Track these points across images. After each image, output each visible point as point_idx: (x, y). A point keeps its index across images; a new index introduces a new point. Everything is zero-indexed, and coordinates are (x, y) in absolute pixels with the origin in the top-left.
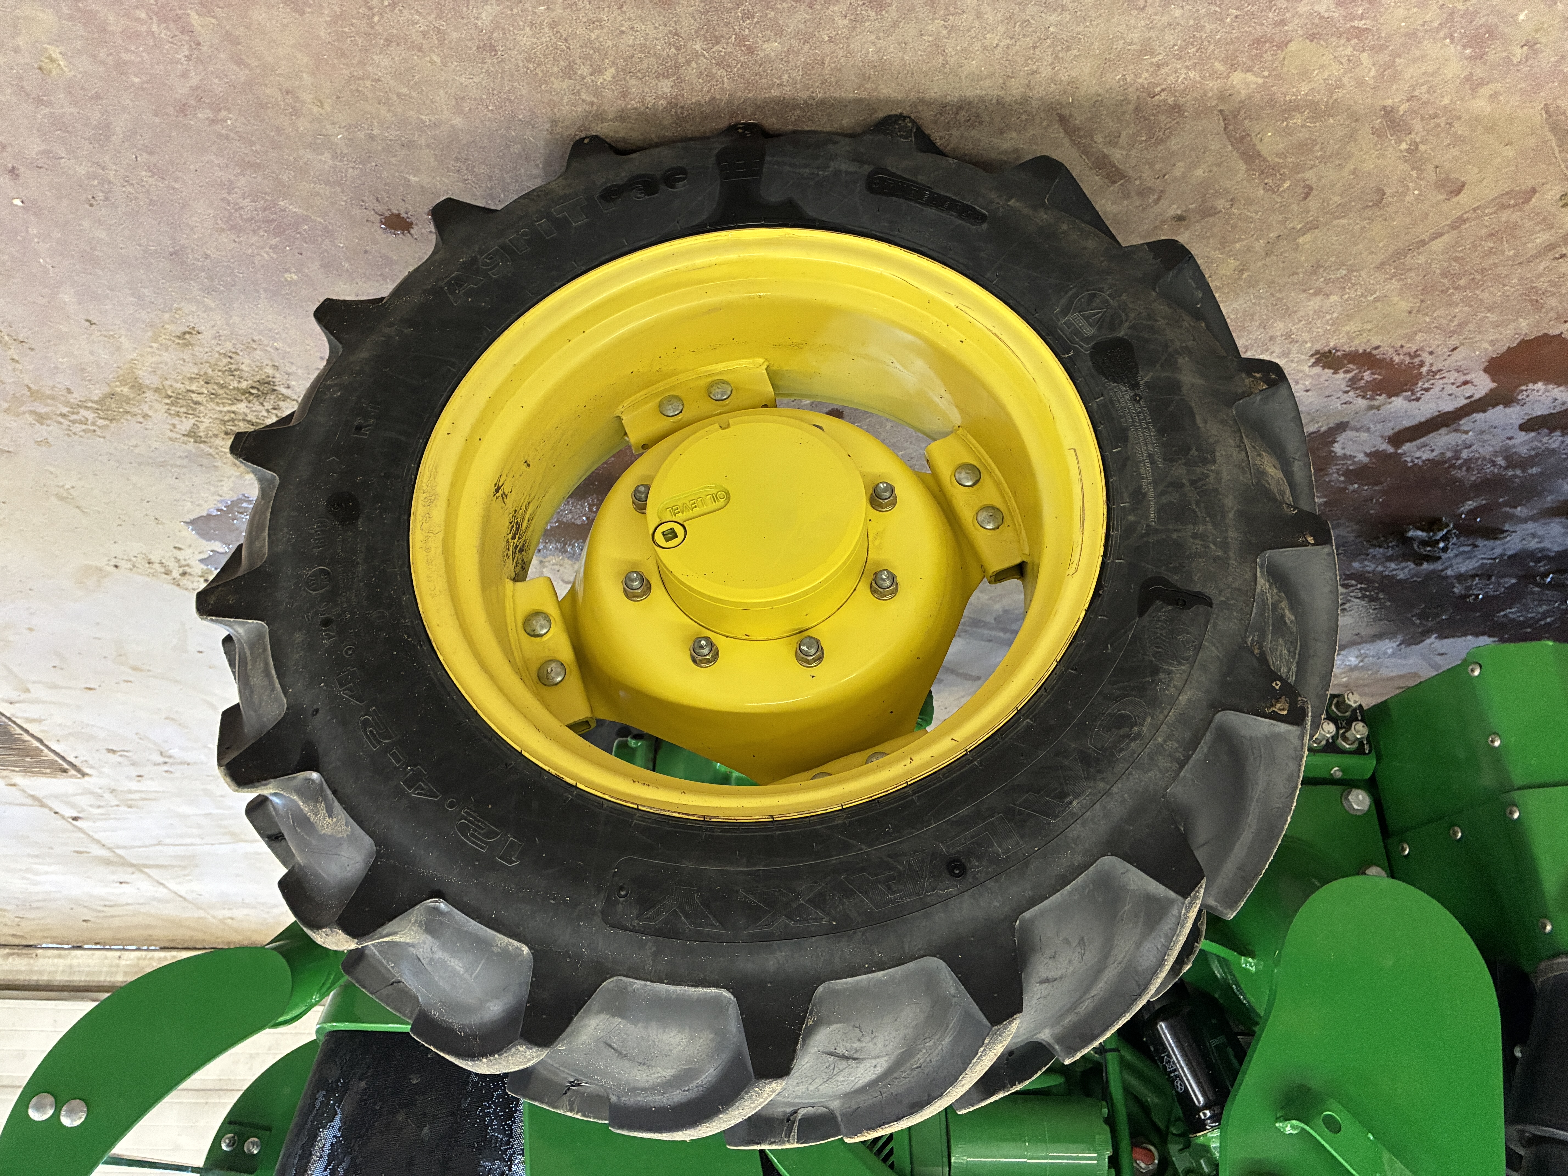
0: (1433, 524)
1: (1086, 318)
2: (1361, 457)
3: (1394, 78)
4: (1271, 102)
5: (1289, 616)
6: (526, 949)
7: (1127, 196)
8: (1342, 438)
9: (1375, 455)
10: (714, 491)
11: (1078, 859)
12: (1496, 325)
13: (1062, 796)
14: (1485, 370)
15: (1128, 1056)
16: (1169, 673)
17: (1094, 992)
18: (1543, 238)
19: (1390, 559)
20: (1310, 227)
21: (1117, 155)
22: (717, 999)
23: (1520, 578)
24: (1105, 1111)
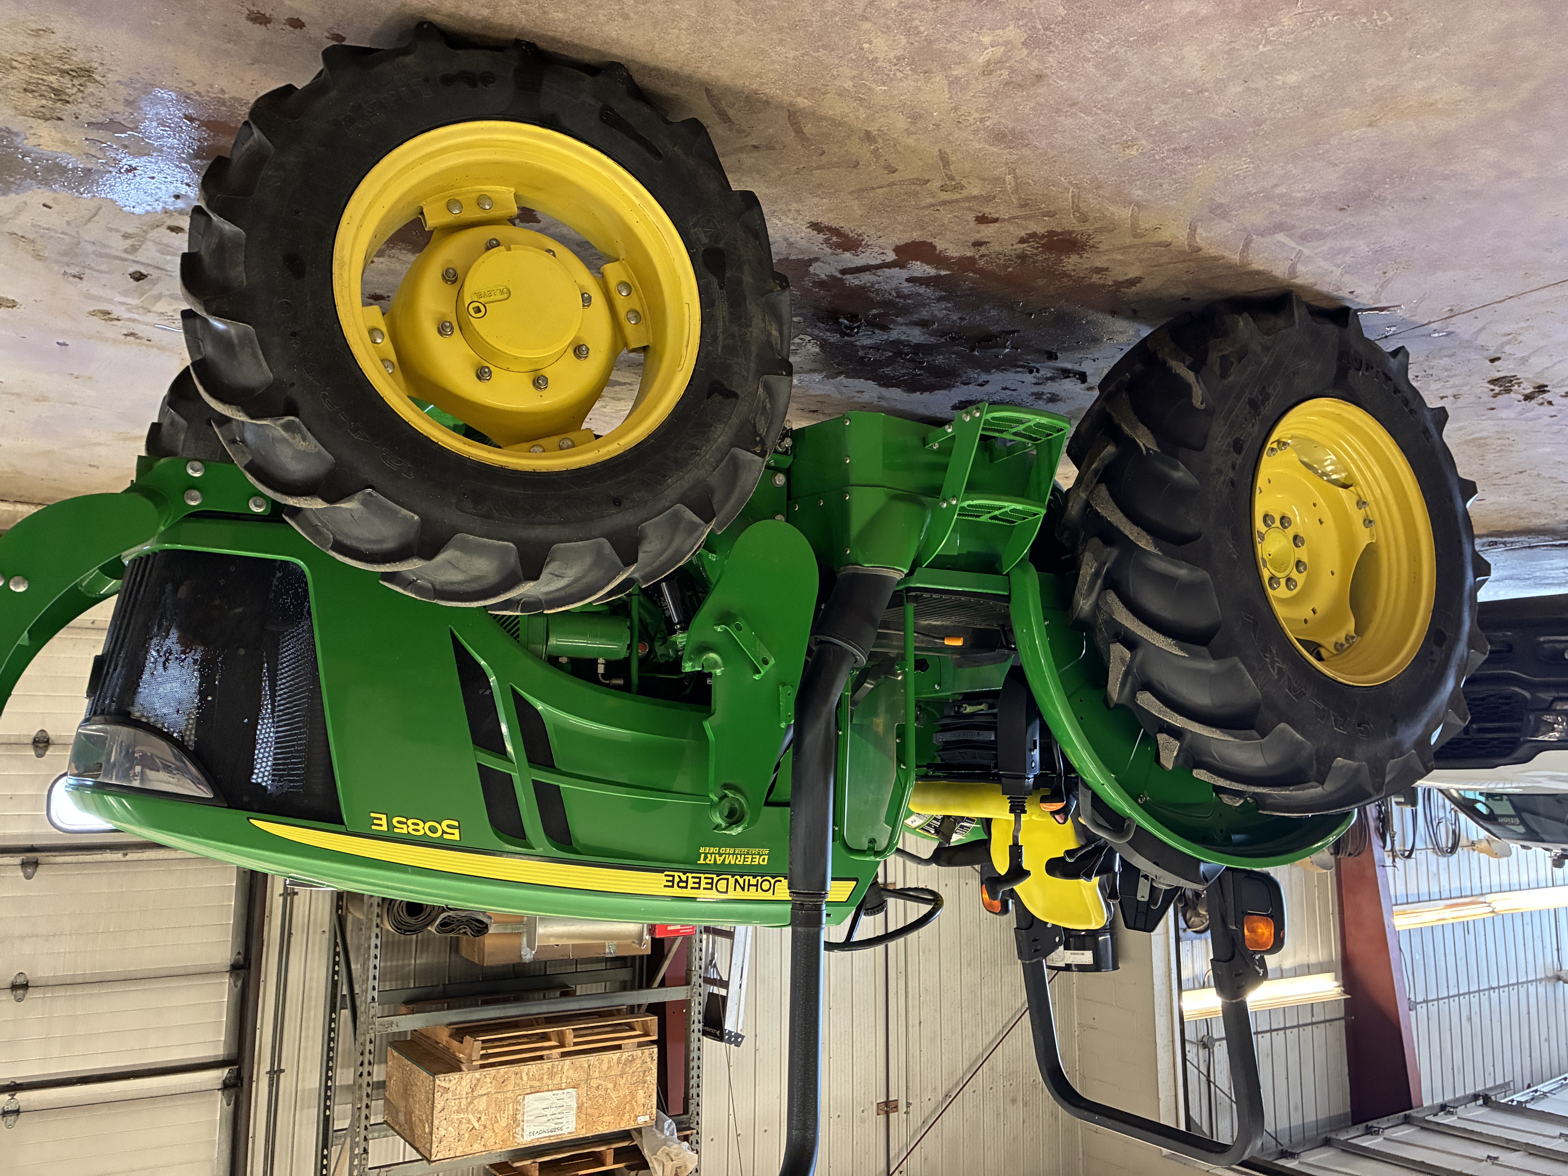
0: (853, 318)
1: (705, 232)
2: (823, 276)
3: (873, 121)
4: (814, 113)
5: (768, 406)
6: (416, 517)
7: (730, 130)
8: (814, 265)
9: (832, 277)
10: (501, 288)
11: (667, 504)
12: (901, 231)
13: (665, 476)
14: (894, 250)
15: (642, 599)
16: (716, 427)
17: (661, 559)
18: (929, 200)
19: (827, 330)
20: (820, 167)
21: (731, 113)
22: (507, 547)
23: (894, 353)
24: (628, 623)
